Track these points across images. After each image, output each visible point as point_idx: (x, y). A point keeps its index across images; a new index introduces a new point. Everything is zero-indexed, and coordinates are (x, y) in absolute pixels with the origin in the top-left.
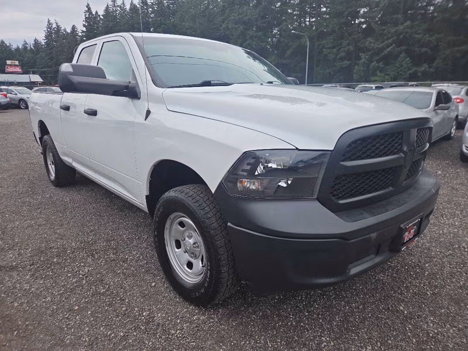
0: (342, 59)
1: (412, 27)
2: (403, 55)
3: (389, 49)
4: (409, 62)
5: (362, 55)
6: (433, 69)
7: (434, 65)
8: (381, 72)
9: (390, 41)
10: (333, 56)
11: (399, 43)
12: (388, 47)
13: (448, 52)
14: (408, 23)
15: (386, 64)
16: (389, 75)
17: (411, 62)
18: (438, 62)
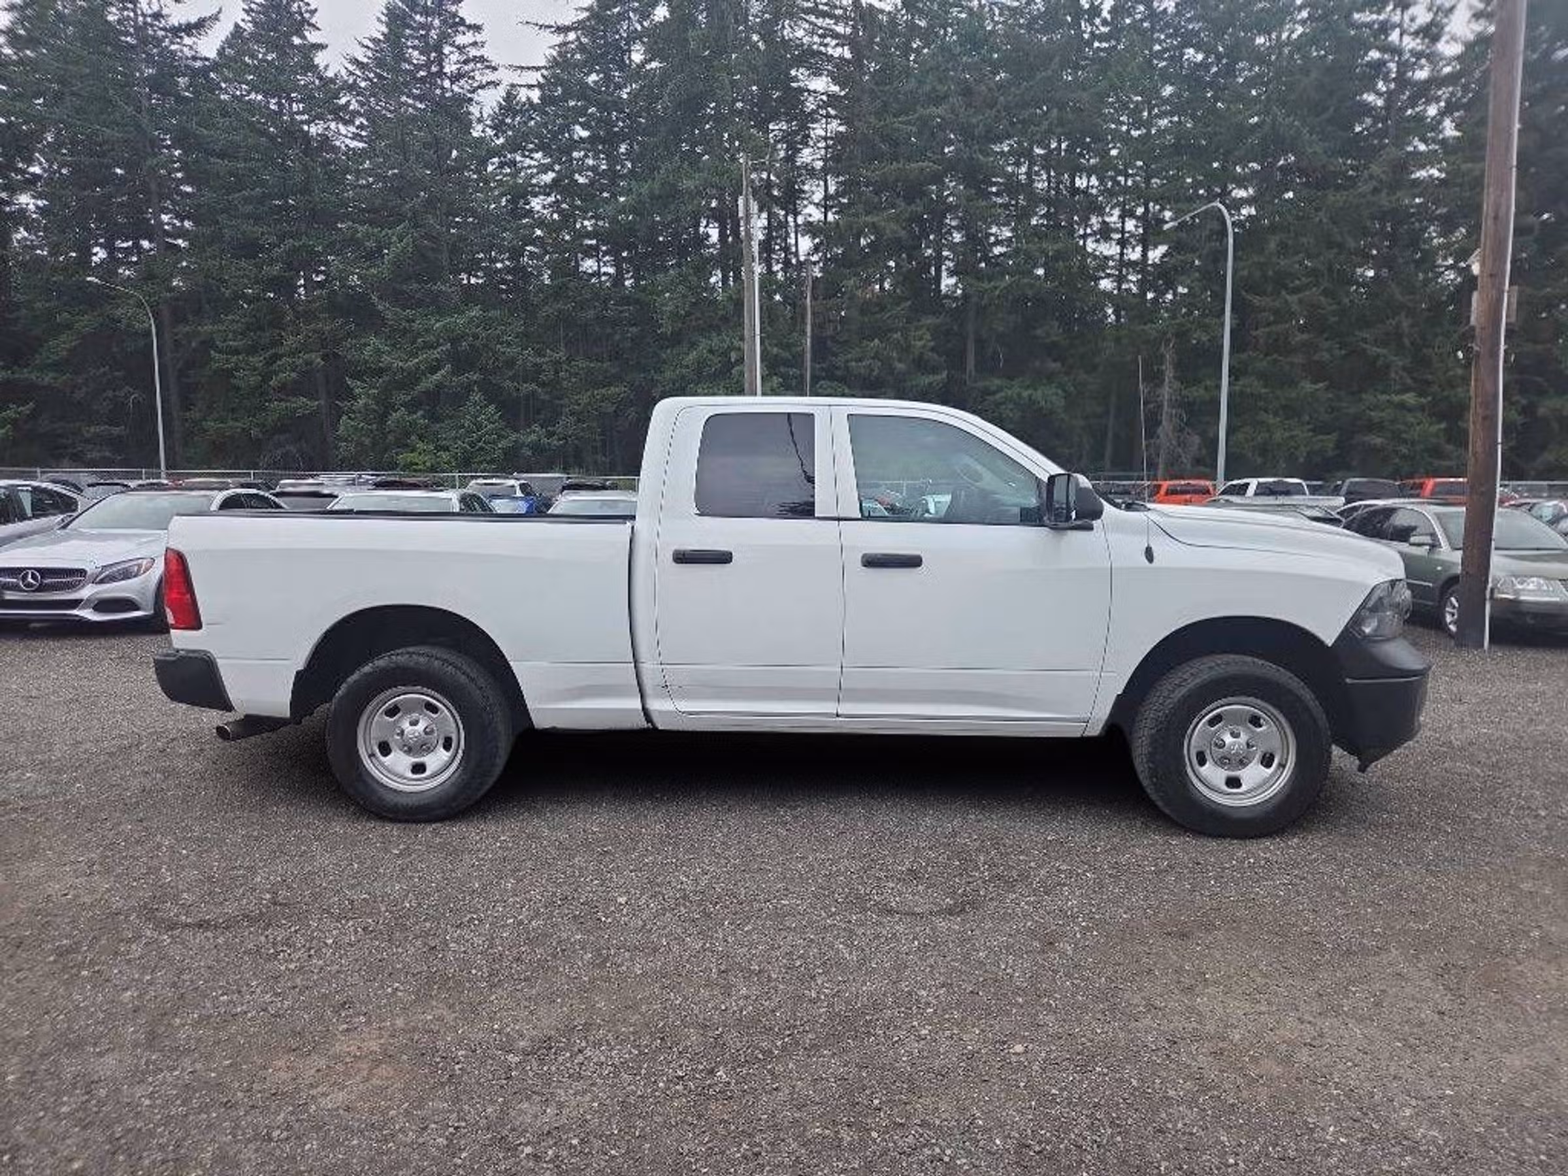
0: (287, 390)
1: (487, 324)
2: (477, 397)
3: (437, 376)
4: (496, 417)
5: (357, 386)
6: (560, 439)
7: (559, 429)
8: (421, 438)
9: (435, 353)
10: (254, 380)
11: (461, 362)
12: (434, 370)
13: (584, 399)
14: (475, 312)
15: (434, 418)
16: (447, 449)
17: (500, 417)
18: (565, 425)
